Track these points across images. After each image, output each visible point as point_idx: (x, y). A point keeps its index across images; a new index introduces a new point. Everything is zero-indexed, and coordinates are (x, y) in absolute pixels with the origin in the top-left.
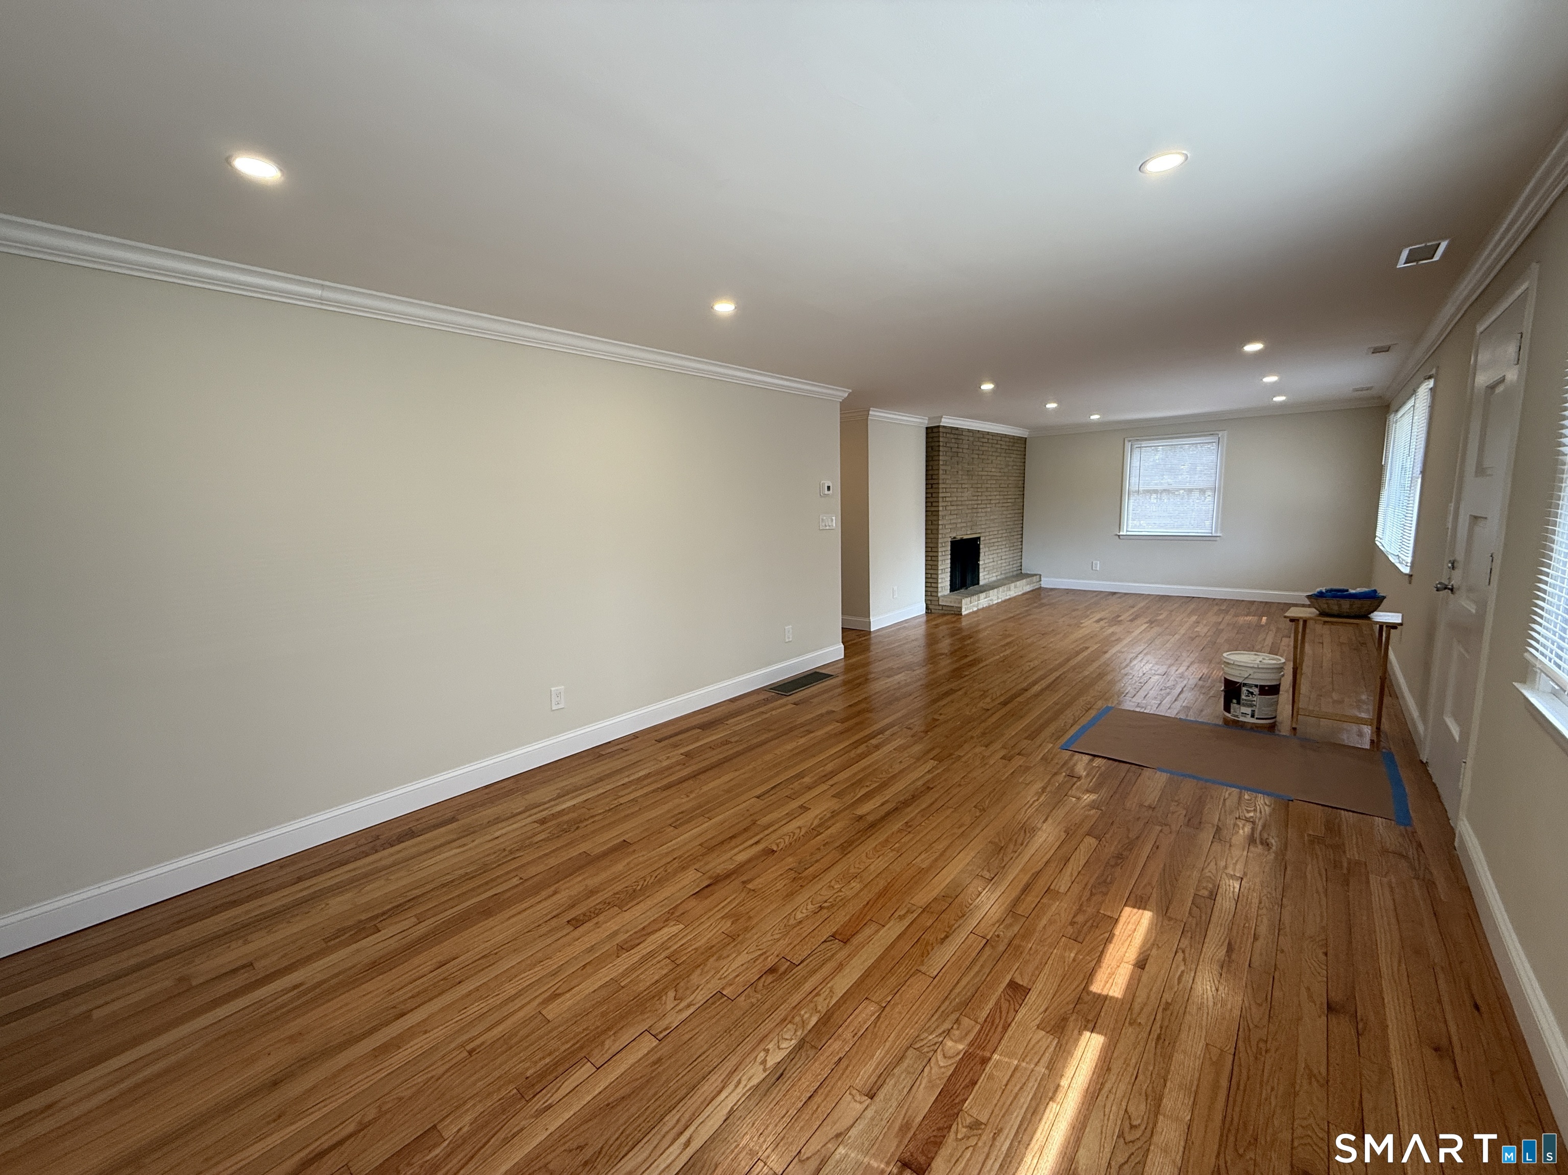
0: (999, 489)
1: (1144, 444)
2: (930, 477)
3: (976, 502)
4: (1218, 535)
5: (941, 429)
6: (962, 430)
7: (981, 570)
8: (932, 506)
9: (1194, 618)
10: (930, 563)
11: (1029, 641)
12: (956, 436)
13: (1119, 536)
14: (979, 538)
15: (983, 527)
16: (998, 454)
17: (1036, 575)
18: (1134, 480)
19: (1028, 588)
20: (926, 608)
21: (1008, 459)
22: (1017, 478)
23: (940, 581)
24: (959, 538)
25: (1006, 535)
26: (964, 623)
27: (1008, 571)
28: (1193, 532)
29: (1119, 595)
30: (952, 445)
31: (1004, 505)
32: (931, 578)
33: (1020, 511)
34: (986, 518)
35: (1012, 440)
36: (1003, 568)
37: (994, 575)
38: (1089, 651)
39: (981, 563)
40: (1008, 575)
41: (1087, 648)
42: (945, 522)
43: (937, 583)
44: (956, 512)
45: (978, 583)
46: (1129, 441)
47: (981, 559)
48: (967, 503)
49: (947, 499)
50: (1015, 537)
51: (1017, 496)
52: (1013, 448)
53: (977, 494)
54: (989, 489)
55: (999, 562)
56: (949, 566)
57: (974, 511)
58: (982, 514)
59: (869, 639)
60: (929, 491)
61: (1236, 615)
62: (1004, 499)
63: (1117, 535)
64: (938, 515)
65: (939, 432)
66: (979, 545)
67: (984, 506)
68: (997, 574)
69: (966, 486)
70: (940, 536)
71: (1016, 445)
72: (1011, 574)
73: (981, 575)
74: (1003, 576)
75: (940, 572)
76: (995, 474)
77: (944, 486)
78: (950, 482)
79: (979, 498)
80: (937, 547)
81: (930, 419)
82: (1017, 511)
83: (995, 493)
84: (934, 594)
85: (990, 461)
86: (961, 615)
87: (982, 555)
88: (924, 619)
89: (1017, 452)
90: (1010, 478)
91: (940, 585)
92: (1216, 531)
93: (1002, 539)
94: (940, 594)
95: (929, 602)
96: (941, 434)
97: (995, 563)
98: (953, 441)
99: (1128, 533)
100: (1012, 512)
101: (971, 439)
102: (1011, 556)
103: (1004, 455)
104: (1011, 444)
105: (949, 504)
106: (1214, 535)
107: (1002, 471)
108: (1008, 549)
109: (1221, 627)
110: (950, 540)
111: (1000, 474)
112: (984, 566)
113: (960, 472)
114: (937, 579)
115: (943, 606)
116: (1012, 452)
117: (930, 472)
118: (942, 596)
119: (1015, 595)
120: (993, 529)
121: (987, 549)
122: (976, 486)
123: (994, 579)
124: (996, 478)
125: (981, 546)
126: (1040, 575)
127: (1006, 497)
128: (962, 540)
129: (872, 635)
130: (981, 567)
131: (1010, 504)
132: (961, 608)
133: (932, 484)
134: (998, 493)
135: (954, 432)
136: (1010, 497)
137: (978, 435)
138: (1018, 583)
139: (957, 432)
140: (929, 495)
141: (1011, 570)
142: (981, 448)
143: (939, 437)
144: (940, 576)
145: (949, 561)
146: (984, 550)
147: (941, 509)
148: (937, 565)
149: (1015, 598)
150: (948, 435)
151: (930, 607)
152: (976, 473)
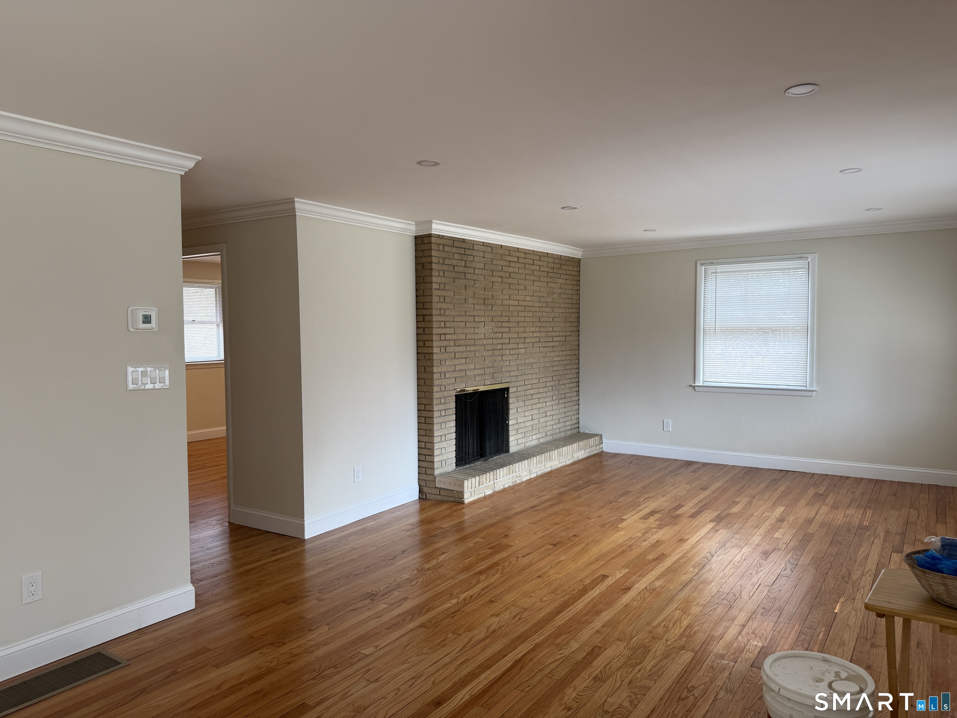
0: (539, 324)
1: (720, 268)
2: (421, 306)
3: (500, 341)
4: (814, 389)
5: (433, 240)
6: (473, 244)
7: (511, 433)
8: (424, 346)
9: (779, 510)
10: (424, 426)
11: (526, 560)
12: (462, 251)
13: (694, 387)
14: (507, 389)
15: (512, 374)
16: (536, 278)
17: (595, 435)
18: (710, 315)
19: (581, 455)
20: (420, 492)
21: (551, 285)
22: (567, 310)
23: (436, 452)
24: (470, 389)
25: (552, 384)
26: (468, 515)
27: (557, 431)
28: (781, 383)
29: (696, 466)
30: (455, 262)
31: (548, 344)
32: (425, 448)
33: (573, 352)
34: (518, 362)
35: (556, 261)
36: (549, 428)
37: (534, 437)
38: (609, 581)
39: (511, 422)
40: (558, 436)
41: (605, 577)
42: (444, 369)
43: (433, 456)
44: (464, 355)
45: (507, 451)
46: (702, 264)
47: (510, 417)
48: (485, 342)
49: (448, 337)
50: (567, 386)
51: (569, 333)
52: (560, 271)
53: (502, 330)
54: (521, 324)
55: (542, 420)
56: (454, 429)
57: (497, 352)
58: (510, 357)
59: (303, 552)
60: (420, 325)
61: (834, 507)
62: (547, 336)
63: (691, 386)
64: (431, 360)
65: (431, 243)
66: (508, 398)
67: (515, 346)
68: (538, 436)
69: (482, 319)
70: (435, 389)
71: (564, 267)
72: (563, 434)
73: (511, 439)
74: (549, 438)
75: (436, 440)
76: (531, 304)
77: (440, 318)
78: (453, 313)
79: (505, 335)
80: (432, 404)
81: (417, 224)
82: (569, 353)
83: (533, 329)
84: (429, 471)
85: (522, 287)
86: (463, 503)
87: (512, 412)
88: (417, 507)
89: (566, 277)
90: (555, 310)
91: (436, 459)
92: (811, 384)
93: (546, 389)
94: (437, 472)
95: (423, 484)
96: (433, 247)
97: (536, 422)
98: (456, 256)
99: (706, 384)
100: (561, 353)
101: (488, 256)
102: (563, 410)
103: (546, 279)
104: (555, 266)
105: (452, 343)
106: (808, 388)
107: (543, 300)
108: (555, 403)
109: (811, 530)
110: (454, 393)
111: (540, 304)
112: (516, 427)
113: (470, 301)
114: (432, 449)
115: (440, 489)
116: (558, 276)
117: (421, 299)
118: (441, 475)
119: (560, 465)
120: (530, 377)
121: (522, 404)
122: (500, 319)
123: (535, 443)
124: (532, 309)
125: (511, 401)
126: (601, 436)
127: (551, 334)
128: (475, 394)
129: (307, 546)
130: (511, 428)
131: (557, 343)
132: (462, 493)
133: (424, 316)
134: (538, 329)
135: (456, 244)
136: (557, 334)
137: (500, 251)
138: (565, 449)
139: (463, 245)
140: (421, 331)
141: (563, 429)
142: (505, 269)
143: (431, 249)
144: (436, 446)
145: (453, 424)
146: (517, 405)
147: (435, 350)
148: (432, 431)
149: (559, 470)
150: (447, 249)
151: (425, 490)
152: (499, 302)
